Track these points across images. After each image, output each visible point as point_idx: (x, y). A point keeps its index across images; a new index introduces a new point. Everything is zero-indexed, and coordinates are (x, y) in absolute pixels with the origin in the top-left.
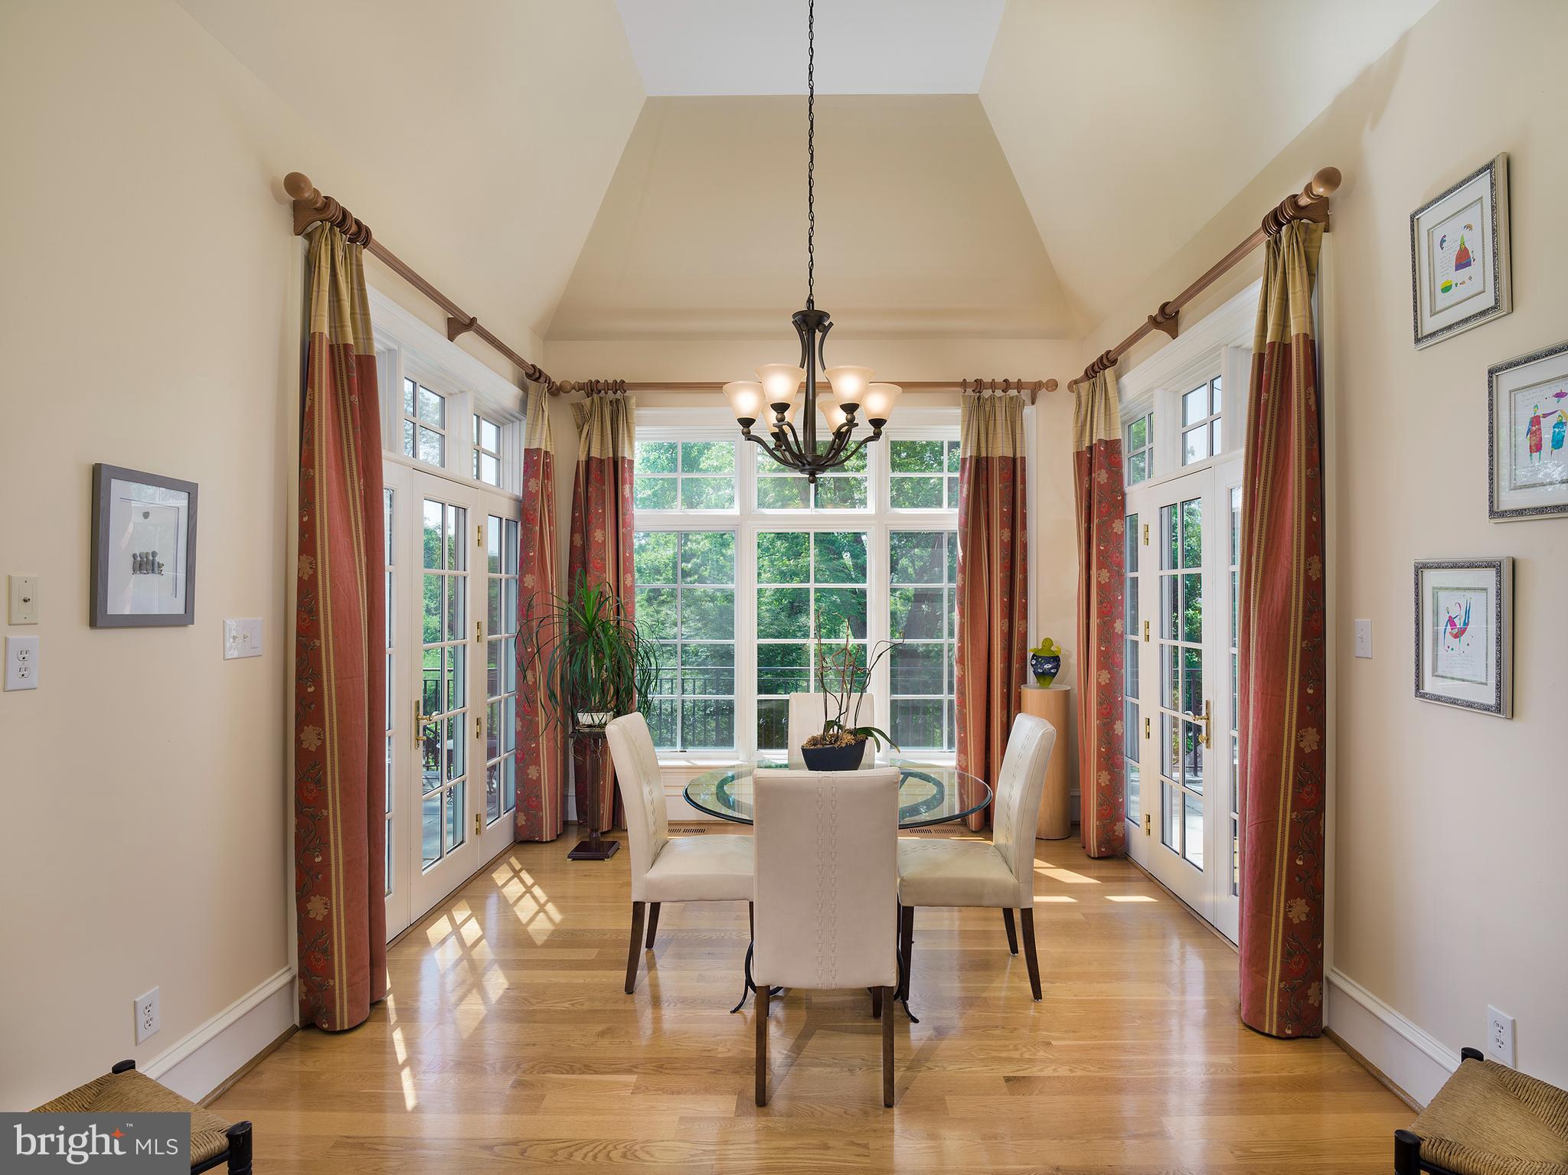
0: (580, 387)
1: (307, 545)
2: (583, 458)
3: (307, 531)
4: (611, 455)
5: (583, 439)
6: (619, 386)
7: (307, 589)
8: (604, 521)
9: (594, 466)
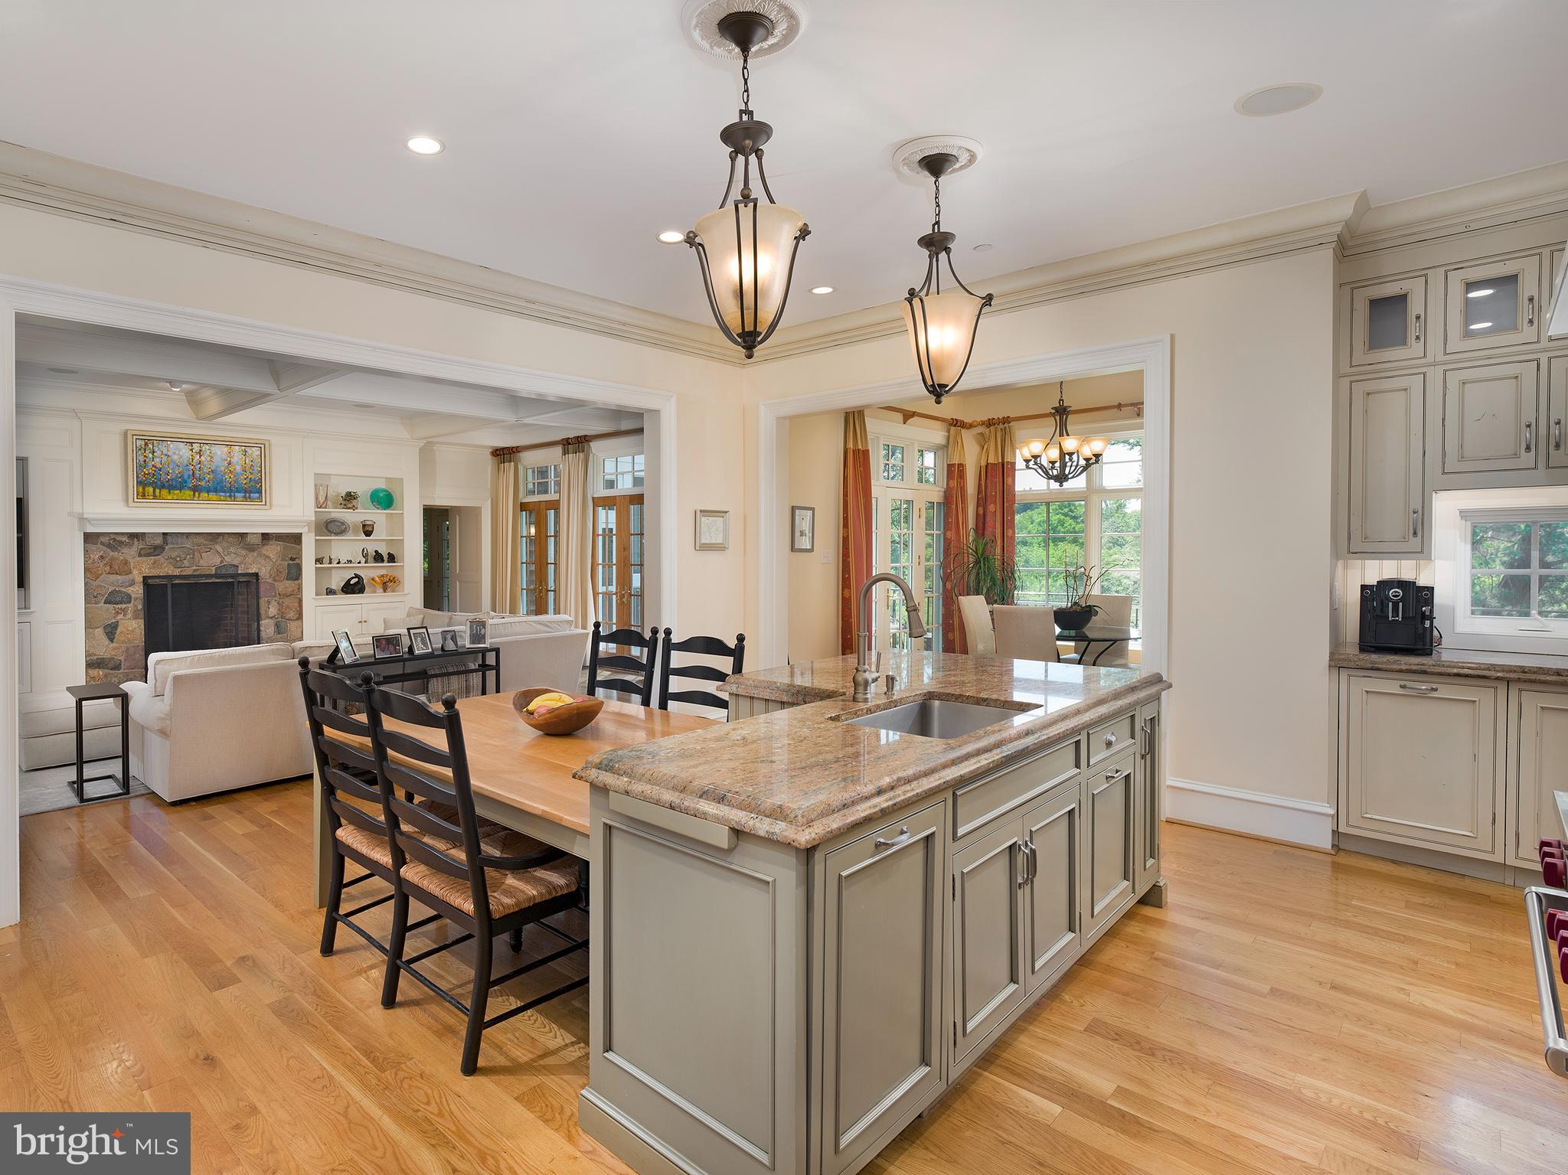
0: (983, 423)
1: (846, 525)
2: (983, 464)
3: (846, 519)
4: (1000, 461)
5: (984, 453)
6: (1006, 420)
7: (846, 540)
8: (996, 500)
9: (990, 467)
